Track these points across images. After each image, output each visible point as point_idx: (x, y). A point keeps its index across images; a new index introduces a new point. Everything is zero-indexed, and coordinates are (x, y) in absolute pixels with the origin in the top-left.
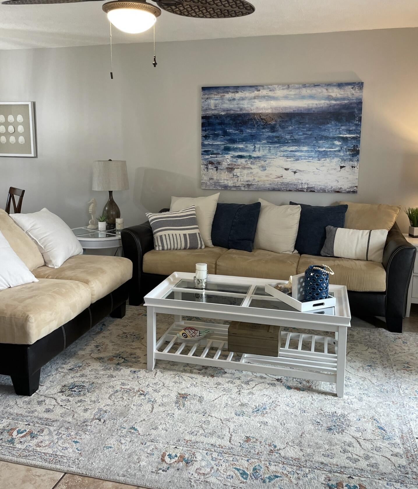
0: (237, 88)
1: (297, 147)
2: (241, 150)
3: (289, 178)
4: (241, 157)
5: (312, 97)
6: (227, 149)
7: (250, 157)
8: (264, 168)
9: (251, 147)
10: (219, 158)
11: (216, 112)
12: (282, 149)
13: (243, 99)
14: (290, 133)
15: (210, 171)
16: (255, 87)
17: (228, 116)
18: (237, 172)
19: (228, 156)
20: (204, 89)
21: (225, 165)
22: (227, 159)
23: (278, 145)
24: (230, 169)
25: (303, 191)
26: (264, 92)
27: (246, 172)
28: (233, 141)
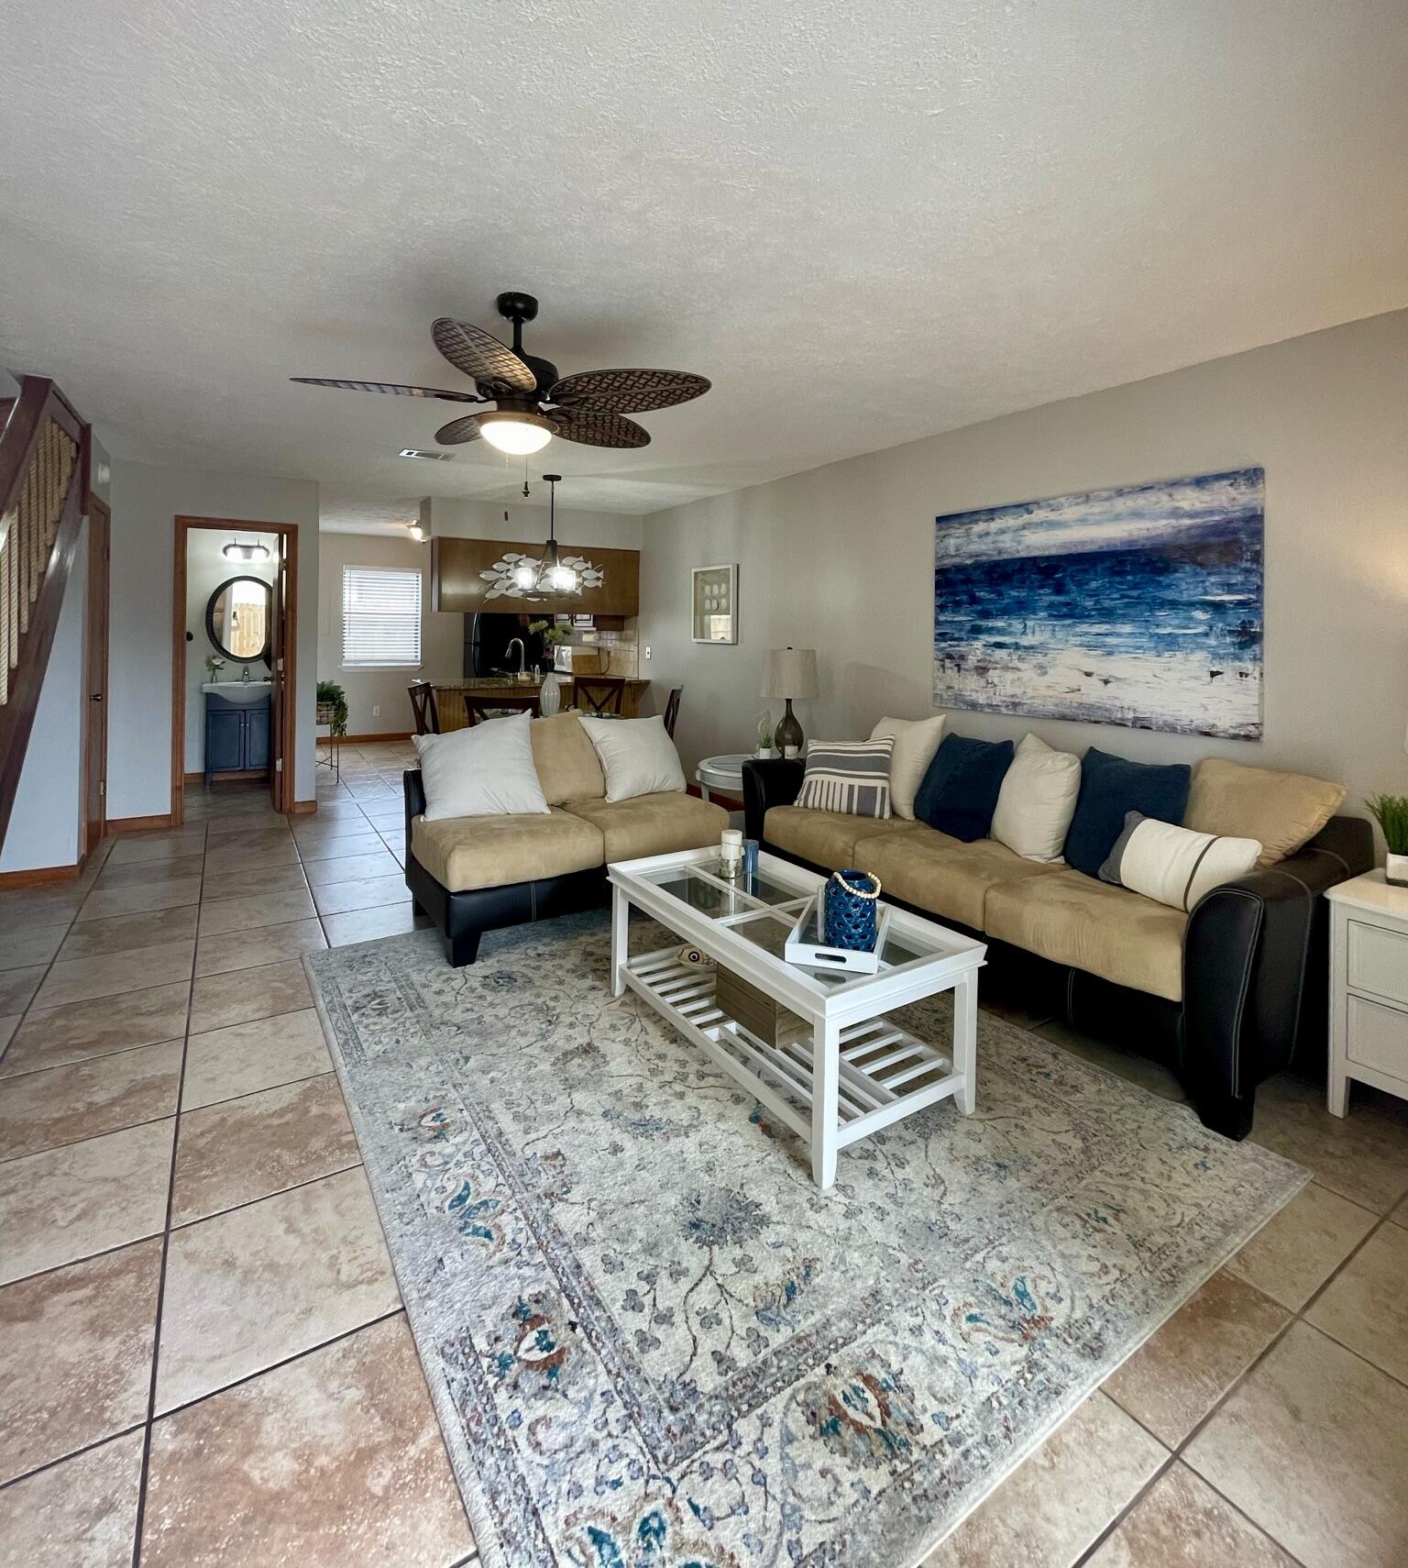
0: (991, 513)
1: (1108, 626)
2: (1000, 631)
3: (1094, 693)
4: (999, 645)
5: (1137, 515)
6: (976, 631)
7: (1017, 646)
8: (1042, 670)
9: (1017, 625)
10: (963, 648)
11: (957, 560)
12: (1077, 629)
13: (1002, 532)
14: (1093, 594)
15: (949, 672)
16: (1025, 507)
17: (977, 566)
18: (993, 675)
19: (978, 644)
20: (939, 520)
21: (972, 661)
22: (976, 650)
23: (1068, 622)
24: (982, 670)
25: (1125, 725)
26: (1039, 515)
27: (1009, 676)
28: (986, 615)
